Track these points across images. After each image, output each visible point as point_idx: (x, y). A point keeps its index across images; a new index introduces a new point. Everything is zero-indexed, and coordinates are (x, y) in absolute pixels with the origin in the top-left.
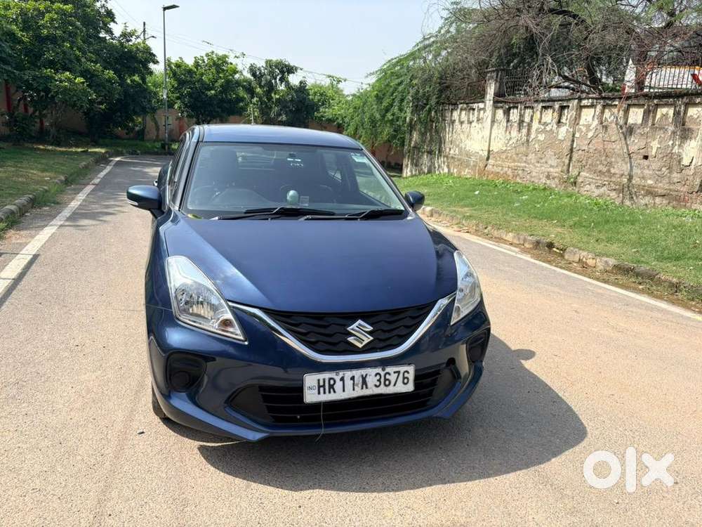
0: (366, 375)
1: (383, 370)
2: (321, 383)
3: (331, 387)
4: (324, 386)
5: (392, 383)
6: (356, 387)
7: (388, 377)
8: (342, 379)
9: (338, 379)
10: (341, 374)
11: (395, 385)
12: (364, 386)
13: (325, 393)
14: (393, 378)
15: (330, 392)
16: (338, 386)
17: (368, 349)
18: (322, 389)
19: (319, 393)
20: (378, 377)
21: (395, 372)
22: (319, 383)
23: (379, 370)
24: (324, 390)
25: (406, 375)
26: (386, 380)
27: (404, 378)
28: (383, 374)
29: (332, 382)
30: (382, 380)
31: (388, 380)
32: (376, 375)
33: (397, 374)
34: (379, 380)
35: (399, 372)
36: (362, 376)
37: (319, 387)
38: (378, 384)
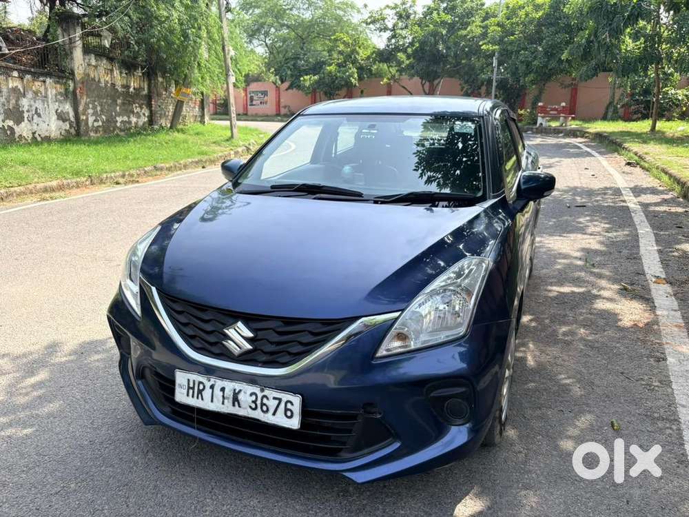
0: (240, 391)
1: (262, 390)
2: (191, 385)
3: (200, 392)
4: (193, 388)
5: (271, 411)
6: (226, 401)
7: (265, 401)
8: (212, 387)
9: (208, 385)
10: (212, 381)
11: (274, 414)
12: (236, 403)
13: (193, 397)
14: (272, 404)
15: (198, 398)
16: (207, 393)
17: (245, 358)
18: (191, 391)
19: (188, 395)
20: (254, 398)
21: (274, 398)
22: (189, 384)
23: (257, 390)
24: (193, 392)
25: (289, 406)
26: (263, 404)
27: (286, 410)
28: (260, 395)
29: (201, 387)
30: (259, 402)
31: (265, 404)
32: (251, 395)
33: (277, 402)
34: (254, 402)
35: (280, 400)
36: (235, 390)
37: (189, 388)
38: (253, 406)
